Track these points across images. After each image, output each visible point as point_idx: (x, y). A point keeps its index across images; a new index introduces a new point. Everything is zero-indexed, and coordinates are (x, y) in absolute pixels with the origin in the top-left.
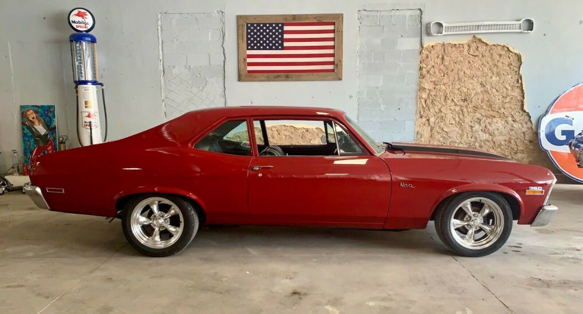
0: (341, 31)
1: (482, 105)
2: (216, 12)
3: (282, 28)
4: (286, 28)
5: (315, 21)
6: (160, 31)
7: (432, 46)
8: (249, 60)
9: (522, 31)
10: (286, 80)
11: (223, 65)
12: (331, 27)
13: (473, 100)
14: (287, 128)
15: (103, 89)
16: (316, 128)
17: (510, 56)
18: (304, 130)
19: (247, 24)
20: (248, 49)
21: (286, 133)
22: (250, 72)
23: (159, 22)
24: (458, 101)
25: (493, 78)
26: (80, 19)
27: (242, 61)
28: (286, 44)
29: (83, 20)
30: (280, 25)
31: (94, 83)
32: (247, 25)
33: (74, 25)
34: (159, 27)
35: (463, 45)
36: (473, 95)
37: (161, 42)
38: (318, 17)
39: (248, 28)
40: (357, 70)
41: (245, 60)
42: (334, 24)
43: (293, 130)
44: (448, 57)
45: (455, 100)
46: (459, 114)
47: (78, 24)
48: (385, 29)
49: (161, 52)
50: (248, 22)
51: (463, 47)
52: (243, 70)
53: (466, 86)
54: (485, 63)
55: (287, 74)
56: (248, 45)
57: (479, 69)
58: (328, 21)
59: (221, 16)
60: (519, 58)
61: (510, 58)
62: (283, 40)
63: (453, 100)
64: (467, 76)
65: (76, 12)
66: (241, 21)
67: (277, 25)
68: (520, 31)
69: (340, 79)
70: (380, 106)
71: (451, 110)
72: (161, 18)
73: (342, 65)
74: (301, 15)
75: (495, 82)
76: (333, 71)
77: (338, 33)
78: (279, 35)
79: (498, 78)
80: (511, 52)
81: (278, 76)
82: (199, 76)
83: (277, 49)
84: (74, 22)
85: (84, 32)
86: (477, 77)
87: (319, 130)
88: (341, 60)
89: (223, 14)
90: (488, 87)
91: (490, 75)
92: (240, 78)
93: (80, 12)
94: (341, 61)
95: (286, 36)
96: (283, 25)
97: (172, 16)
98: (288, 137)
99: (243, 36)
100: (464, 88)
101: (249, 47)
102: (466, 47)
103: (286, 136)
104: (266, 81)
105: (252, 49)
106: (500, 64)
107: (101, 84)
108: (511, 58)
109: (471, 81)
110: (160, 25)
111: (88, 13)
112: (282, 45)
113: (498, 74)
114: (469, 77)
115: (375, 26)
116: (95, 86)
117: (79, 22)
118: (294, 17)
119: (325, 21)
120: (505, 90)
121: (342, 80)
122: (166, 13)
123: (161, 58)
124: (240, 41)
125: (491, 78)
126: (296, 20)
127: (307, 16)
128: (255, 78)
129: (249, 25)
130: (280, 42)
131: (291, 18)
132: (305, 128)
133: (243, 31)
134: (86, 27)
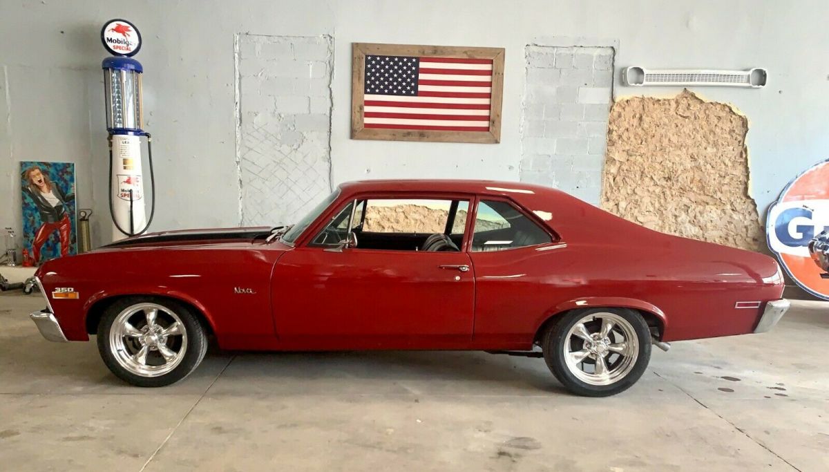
0: (501, 74)
1: (691, 186)
2: (321, 36)
3: (417, 65)
4: (422, 65)
5: (465, 57)
6: (237, 60)
7: (627, 101)
8: (368, 109)
9: (751, 85)
10: (420, 141)
11: (328, 115)
12: (487, 67)
13: (680, 179)
14: (417, 208)
15: (149, 142)
17: (732, 119)
18: (443, 213)
19: (367, 56)
20: (366, 93)
21: (417, 216)
22: (367, 126)
23: (237, 48)
24: (659, 180)
25: (708, 148)
26: (119, 36)
27: (356, 110)
28: (421, 88)
29: (124, 38)
30: (414, 60)
31: (138, 132)
32: (366, 58)
33: (110, 45)
34: (236, 55)
35: (669, 100)
36: (679, 172)
37: (237, 76)
38: (469, 51)
39: (367, 62)
40: (521, 129)
41: (361, 108)
42: (491, 62)
43: (427, 213)
44: (647, 116)
45: (655, 178)
46: (659, 197)
47: (117, 44)
48: (563, 73)
49: (237, 91)
50: (368, 53)
51: (670, 104)
52: (358, 123)
53: (671, 157)
54: (698, 128)
55: (421, 131)
56: (367, 86)
57: (690, 136)
58: (483, 58)
59: (329, 42)
60: (745, 123)
61: (731, 122)
62: (417, 82)
63: (652, 178)
64: (673, 145)
65: (113, 25)
66: (358, 53)
67: (410, 59)
68: (747, 85)
69: (497, 142)
70: (551, 184)
71: (648, 191)
72: (239, 40)
73: (500, 122)
74: (444, 47)
75: (710, 155)
76: (487, 129)
77: (497, 75)
78: (412, 74)
79: (715, 150)
80: (734, 114)
81: (409, 134)
82: (292, 129)
83: (408, 94)
84: (111, 40)
85: (126, 56)
86: (687, 146)
88: (499, 114)
89: (332, 40)
90: (701, 161)
91: (704, 144)
92: (353, 135)
93: (119, 25)
94: (499, 116)
95: (422, 76)
96: (418, 60)
97: (256, 38)
98: (419, 222)
99: (359, 74)
100: (668, 162)
101: (368, 90)
102: (673, 104)
103: (417, 220)
104: (390, 140)
105: (373, 92)
106: (718, 130)
107: (147, 135)
108: (734, 121)
109: (679, 152)
110: (238, 51)
111: (131, 28)
112: (415, 88)
113: (715, 144)
114: (675, 146)
115: (549, 68)
116: (137, 138)
117: (118, 41)
118: (435, 49)
119: (478, 58)
120: (724, 167)
121: (499, 143)
122: (247, 34)
123: (237, 100)
124: (356, 80)
125: (706, 149)
126: (437, 54)
127: (453, 49)
128: (374, 135)
129: (369, 58)
130: (413, 84)
131: (431, 51)
132: (444, 211)
133: (360, 66)
134: (127, 49)
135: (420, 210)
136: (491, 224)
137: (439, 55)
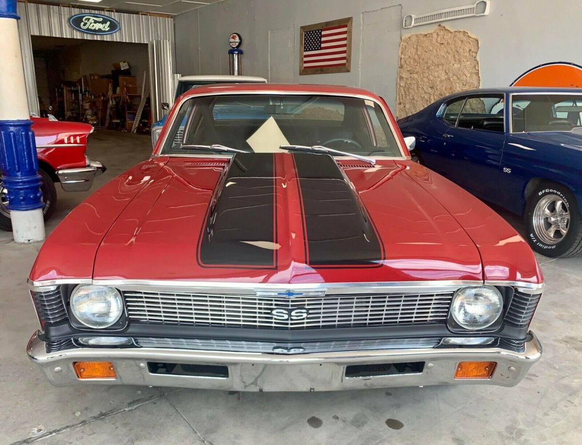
0: (351, 32)
1: (445, 92)
3: (321, 33)
4: (323, 33)
5: (338, 25)
7: (409, 38)
8: (305, 59)
9: (475, 15)
10: (321, 73)
12: (345, 29)
13: (438, 87)
17: (470, 42)
19: (305, 32)
20: (305, 51)
22: (305, 68)
24: (427, 89)
25: (455, 65)
26: (233, 40)
28: (323, 45)
30: (320, 31)
34: (269, 40)
35: (432, 34)
36: (438, 83)
38: (339, 21)
39: (305, 35)
40: (360, 62)
41: (302, 59)
42: (347, 26)
44: (420, 47)
45: (424, 88)
47: (232, 44)
49: (269, 57)
51: (432, 36)
52: (302, 67)
53: (433, 74)
54: (449, 51)
55: (321, 69)
56: (305, 48)
57: (444, 57)
58: (344, 24)
60: (478, 43)
62: (321, 42)
64: (434, 64)
66: (302, 31)
67: (318, 30)
68: (472, 15)
72: (270, 33)
73: (350, 60)
74: (330, 22)
75: (456, 69)
76: (345, 64)
77: (349, 33)
79: (459, 65)
80: (470, 37)
81: (317, 70)
83: (318, 49)
84: (231, 42)
85: (236, 48)
86: (442, 65)
88: (350, 55)
89: (295, 27)
90: (451, 75)
91: (453, 62)
92: (300, 73)
93: (233, 35)
95: (323, 39)
96: (322, 30)
97: (274, 31)
99: (303, 42)
100: (431, 76)
102: (435, 35)
105: (307, 51)
106: (461, 50)
108: (471, 43)
109: (437, 69)
110: (270, 38)
111: (237, 36)
112: (320, 46)
113: (460, 62)
114: (436, 65)
115: (372, 24)
117: (233, 42)
119: (342, 25)
120: (465, 77)
121: (350, 72)
122: (272, 30)
123: (269, 61)
124: (301, 46)
125: (453, 65)
126: (329, 26)
127: (333, 22)
128: (307, 72)
130: (320, 44)
131: (326, 24)
133: (303, 38)
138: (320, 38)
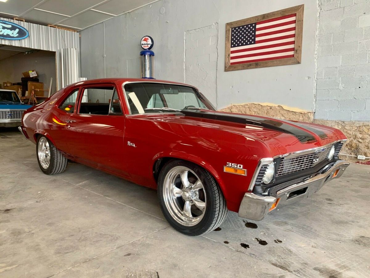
0: (301, 21)
2: (214, 24)
3: (255, 27)
4: (258, 26)
5: (280, 16)
6: (185, 43)
8: (232, 55)
10: (256, 68)
11: (216, 61)
12: (293, 19)
14: (255, 105)
16: (279, 106)
18: (269, 108)
19: (232, 28)
20: (232, 47)
21: (255, 110)
22: (232, 64)
23: (185, 38)
26: (145, 42)
27: (227, 57)
28: (257, 39)
29: (147, 42)
30: (254, 25)
32: (232, 29)
33: (143, 46)
34: (184, 41)
37: (185, 50)
38: (282, 12)
39: (232, 31)
40: (316, 53)
41: (229, 55)
42: (295, 15)
43: (260, 107)
47: (144, 46)
48: (346, 10)
49: (185, 57)
52: (227, 63)
55: (257, 62)
56: (232, 44)
59: (217, 26)
62: (255, 36)
66: (228, 27)
67: (251, 25)
69: (299, 63)
70: (338, 86)
72: (186, 34)
73: (301, 51)
74: (268, 14)
76: (293, 56)
77: (299, 21)
78: (252, 33)
81: (250, 65)
82: (203, 70)
83: (251, 44)
84: (143, 44)
85: (148, 50)
87: (281, 107)
88: (300, 45)
89: (218, 24)
92: (227, 69)
93: (145, 38)
94: (300, 47)
95: (257, 33)
96: (256, 24)
97: (191, 32)
98: (256, 113)
99: (228, 38)
101: (233, 46)
103: (255, 112)
105: (235, 46)
110: (185, 39)
111: (149, 38)
112: (254, 40)
115: (335, 9)
117: (145, 44)
118: (264, 16)
121: (300, 63)
122: (188, 31)
123: (185, 61)
124: (227, 42)
126: (266, 18)
127: (273, 14)
128: (234, 68)
129: (233, 29)
130: (253, 38)
131: (262, 18)
132: (269, 106)
133: (229, 34)
134: (148, 47)
135: (257, 106)
136: (297, 114)
137: (266, 19)
138: (254, 32)
